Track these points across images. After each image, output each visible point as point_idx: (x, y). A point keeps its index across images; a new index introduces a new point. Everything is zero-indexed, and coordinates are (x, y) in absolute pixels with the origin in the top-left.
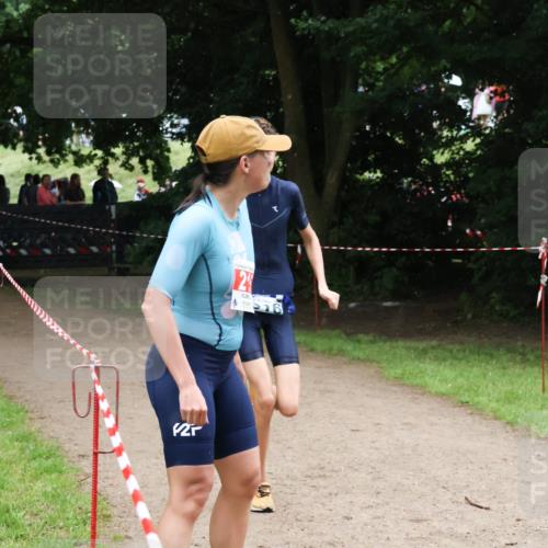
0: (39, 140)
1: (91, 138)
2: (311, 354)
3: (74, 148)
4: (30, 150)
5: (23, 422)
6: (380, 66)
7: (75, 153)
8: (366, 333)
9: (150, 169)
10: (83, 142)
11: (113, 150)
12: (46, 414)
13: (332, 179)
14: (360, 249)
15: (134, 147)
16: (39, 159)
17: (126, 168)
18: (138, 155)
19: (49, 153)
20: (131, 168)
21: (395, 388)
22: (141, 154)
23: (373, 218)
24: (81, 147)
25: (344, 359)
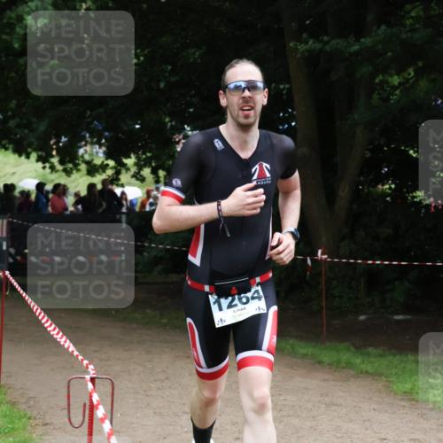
0: (52, 149)
1: (104, 149)
2: (318, 366)
3: (87, 157)
4: (43, 159)
5: (24, 429)
6: (396, 80)
7: (88, 163)
8: (376, 346)
9: (162, 179)
10: (97, 153)
11: (125, 161)
12: (48, 421)
13: (344, 192)
14: (370, 262)
15: (147, 158)
16: (53, 168)
17: (137, 179)
18: (150, 165)
19: (62, 162)
20: (142, 180)
21: (403, 403)
22: (153, 164)
23: (386, 231)
24: (94, 158)
25: (352, 372)
